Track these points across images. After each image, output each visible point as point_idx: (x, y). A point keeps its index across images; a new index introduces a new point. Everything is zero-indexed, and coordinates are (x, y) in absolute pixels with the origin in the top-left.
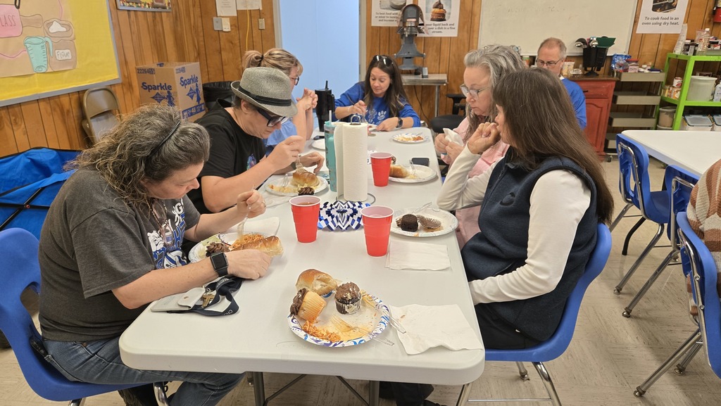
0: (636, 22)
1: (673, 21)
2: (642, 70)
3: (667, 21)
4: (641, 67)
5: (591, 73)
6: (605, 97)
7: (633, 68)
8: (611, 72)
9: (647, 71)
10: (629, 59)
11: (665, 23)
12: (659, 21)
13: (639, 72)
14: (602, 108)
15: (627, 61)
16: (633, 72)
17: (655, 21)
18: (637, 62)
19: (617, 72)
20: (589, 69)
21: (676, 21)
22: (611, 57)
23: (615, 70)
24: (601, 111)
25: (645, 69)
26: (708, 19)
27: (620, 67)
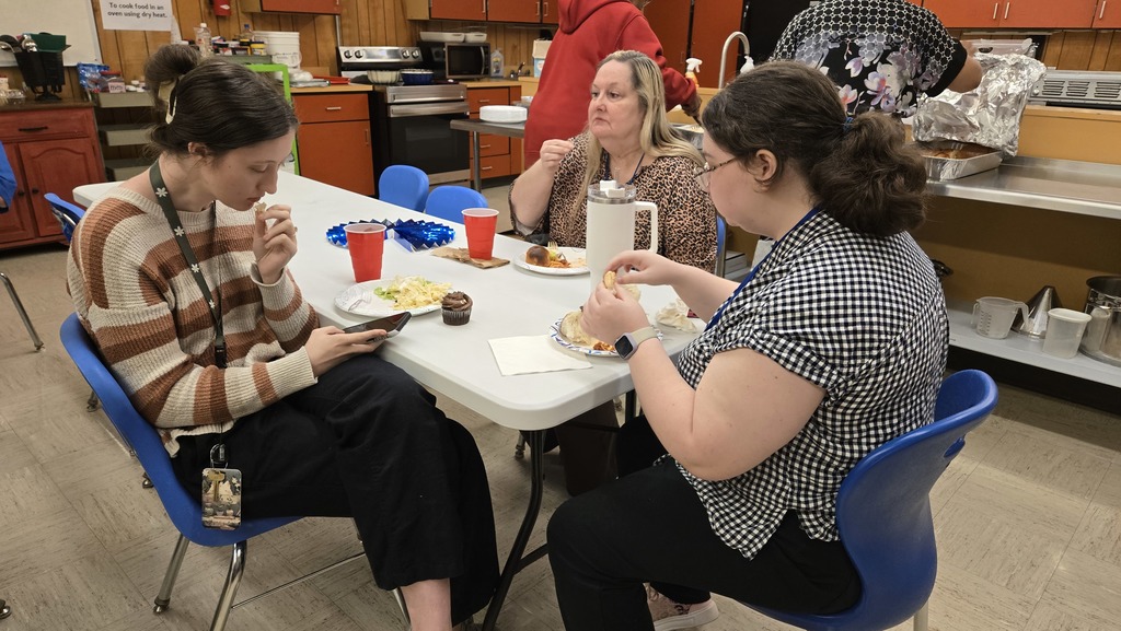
0: (96, 11)
1: (157, 12)
2: (132, 88)
3: (146, 11)
4: (130, 84)
5: (45, 96)
6: (83, 135)
7: (115, 86)
8: (83, 92)
9: (140, 90)
10: (105, 71)
11: (144, 15)
12: (135, 10)
13: (127, 91)
14: (84, 154)
15: (103, 74)
16: (116, 91)
17: (128, 10)
18: (118, 75)
19: (91, 93)
20: (40, 89)
21: (160, 12)
22: (75, 69)
23: (87, 89)
24: (85, 159)
25: (137, 86)
26: (207, 11)
27: (96, 84)
